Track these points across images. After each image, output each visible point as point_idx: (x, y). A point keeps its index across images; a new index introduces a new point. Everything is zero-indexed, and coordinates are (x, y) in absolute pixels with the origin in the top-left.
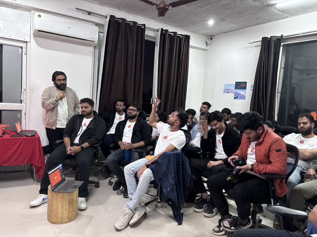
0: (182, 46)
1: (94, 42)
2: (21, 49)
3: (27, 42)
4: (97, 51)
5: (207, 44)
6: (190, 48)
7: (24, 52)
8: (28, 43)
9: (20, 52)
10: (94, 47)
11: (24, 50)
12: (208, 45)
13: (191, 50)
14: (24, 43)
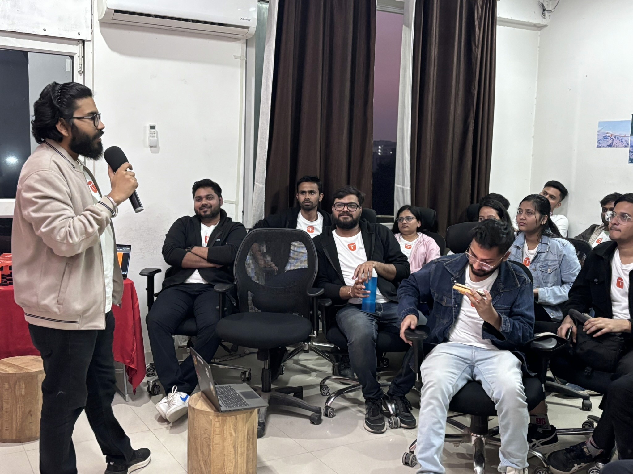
0: (476, 23)
1: (247, 28)
2: (69, 61)
3: (83, 41)
4: (252, 51)
5: (544, 10)
6: (498, 27)
7: (77, 69)
8: (86, 43)
9: (69, 68)
10: (245, 41)
11: (78, 61)
12: (547, 13)
13: (501, 32)
14: (77, 45)
